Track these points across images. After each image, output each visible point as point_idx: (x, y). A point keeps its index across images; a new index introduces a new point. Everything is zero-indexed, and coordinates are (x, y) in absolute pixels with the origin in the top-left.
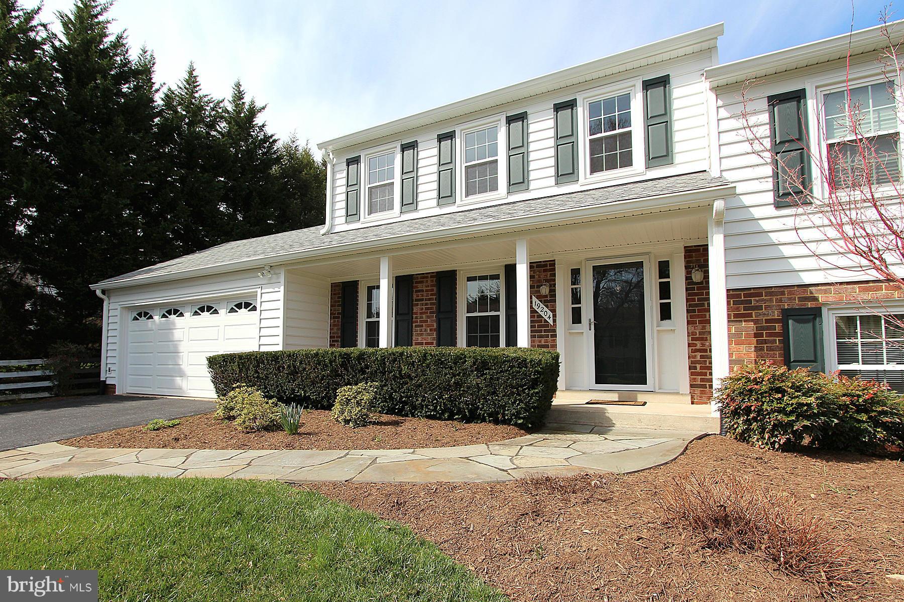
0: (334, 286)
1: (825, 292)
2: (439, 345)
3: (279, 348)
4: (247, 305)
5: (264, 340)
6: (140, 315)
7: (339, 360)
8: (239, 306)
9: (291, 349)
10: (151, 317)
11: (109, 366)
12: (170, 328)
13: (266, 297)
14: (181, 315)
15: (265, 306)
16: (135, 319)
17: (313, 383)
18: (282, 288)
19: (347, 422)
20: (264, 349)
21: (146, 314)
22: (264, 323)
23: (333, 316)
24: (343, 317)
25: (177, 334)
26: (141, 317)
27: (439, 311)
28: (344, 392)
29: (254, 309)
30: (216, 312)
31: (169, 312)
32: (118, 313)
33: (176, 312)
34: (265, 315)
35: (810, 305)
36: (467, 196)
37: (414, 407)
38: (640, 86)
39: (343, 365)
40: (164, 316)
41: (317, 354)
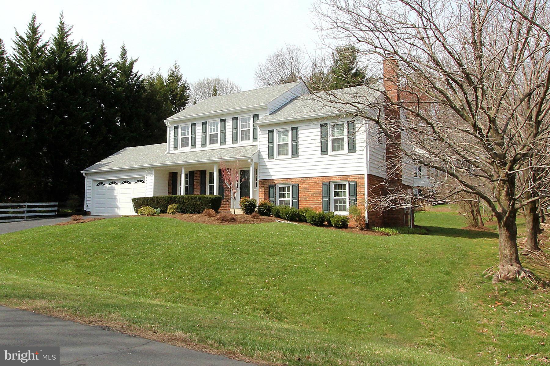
0: (170, 173)
1: (276, 181)
2: (201, 194)
3: (152, 196)
4: (141, 181)
5: (147, 193)
6: (100, 183)
7: (169, 199)
8: (138, 181)
9: (156, 196)
10: (104, 185)
11: (87, 204)
12: (113, 189)
13: (148, 178)
14: (117, 184)
15: (148, 181)
16: (98, 185)
17: (163, 206)
18: (153, 176)
19: (170, 213)
20: (147, 196)
21: (102, 183)
22: (147, 188)
23: (169, 185)
24: (172, 185)
25: (116, 192)
26: (100, 184)
27: (201, 183)
28: (170, 206)
29: (144, 182)
30: (130, 183)
31: (112, 183)
32: (91, 183)
33: (115, 183)
34: (148, 184)
35: (273, 184)
36: (210, 144)
37: (187, 211)
38: (252, 116)
39: (170, 200)
40: (110, 184)
41: (164, 197)
